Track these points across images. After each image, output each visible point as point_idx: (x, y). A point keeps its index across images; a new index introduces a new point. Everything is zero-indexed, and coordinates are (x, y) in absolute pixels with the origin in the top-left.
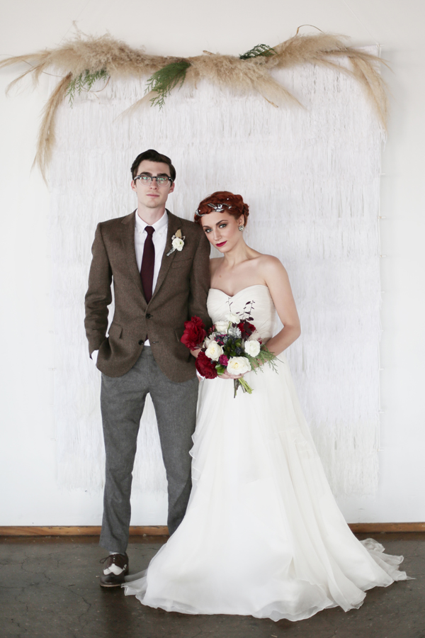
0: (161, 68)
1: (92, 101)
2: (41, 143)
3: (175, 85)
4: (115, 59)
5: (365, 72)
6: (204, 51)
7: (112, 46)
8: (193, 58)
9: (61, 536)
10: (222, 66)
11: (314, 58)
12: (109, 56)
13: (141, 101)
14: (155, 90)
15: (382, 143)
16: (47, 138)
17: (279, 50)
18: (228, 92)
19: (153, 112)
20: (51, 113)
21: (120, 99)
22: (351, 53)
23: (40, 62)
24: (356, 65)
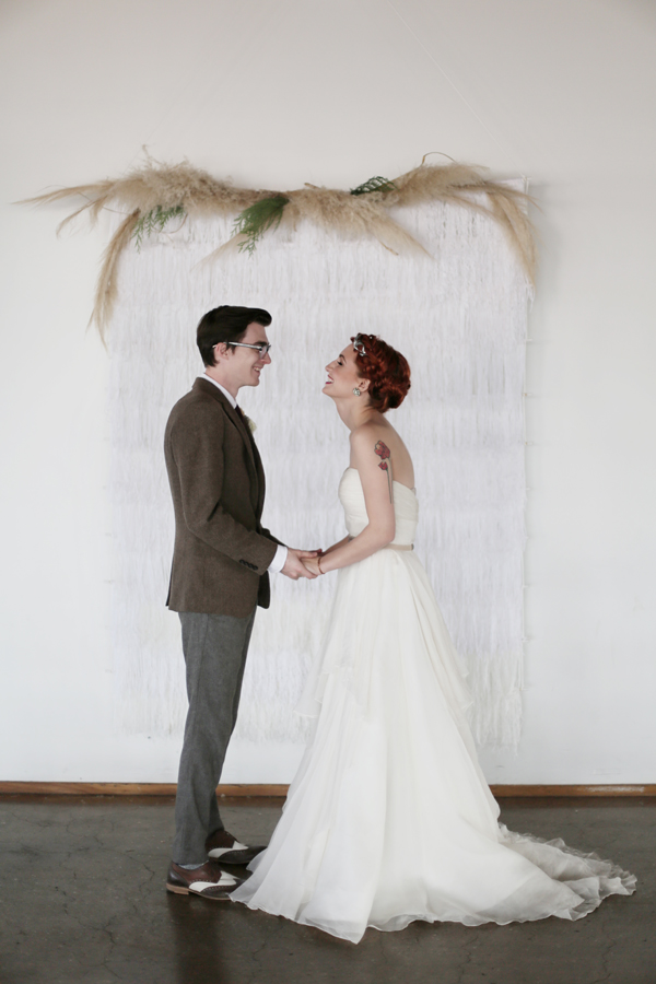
0: (251, 204)
1: (164, 244)
2: (99, 297)
3: (269, 225)
4: (194, 192)
5: (507, 212)
6: (306, 184)
7: (191, 177)
8: (292, 192)
9: (116, 796)
10: (328, 203)
11: (443, 194)
12: (187, 189)
13: (226, 246)
14: (244, 232)
15: (529, 301)
16: (108, 289)
17: (399, 184)
18: (335, 237)
19: (241, 259)
20: (113, 259)
21: (200, 243)
22: (490, 187)
23: (100, 195)
24: (496, 203)
